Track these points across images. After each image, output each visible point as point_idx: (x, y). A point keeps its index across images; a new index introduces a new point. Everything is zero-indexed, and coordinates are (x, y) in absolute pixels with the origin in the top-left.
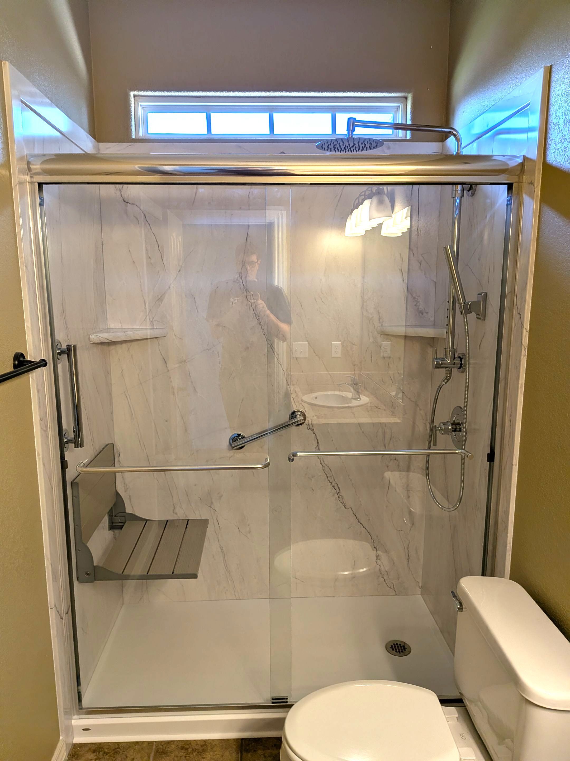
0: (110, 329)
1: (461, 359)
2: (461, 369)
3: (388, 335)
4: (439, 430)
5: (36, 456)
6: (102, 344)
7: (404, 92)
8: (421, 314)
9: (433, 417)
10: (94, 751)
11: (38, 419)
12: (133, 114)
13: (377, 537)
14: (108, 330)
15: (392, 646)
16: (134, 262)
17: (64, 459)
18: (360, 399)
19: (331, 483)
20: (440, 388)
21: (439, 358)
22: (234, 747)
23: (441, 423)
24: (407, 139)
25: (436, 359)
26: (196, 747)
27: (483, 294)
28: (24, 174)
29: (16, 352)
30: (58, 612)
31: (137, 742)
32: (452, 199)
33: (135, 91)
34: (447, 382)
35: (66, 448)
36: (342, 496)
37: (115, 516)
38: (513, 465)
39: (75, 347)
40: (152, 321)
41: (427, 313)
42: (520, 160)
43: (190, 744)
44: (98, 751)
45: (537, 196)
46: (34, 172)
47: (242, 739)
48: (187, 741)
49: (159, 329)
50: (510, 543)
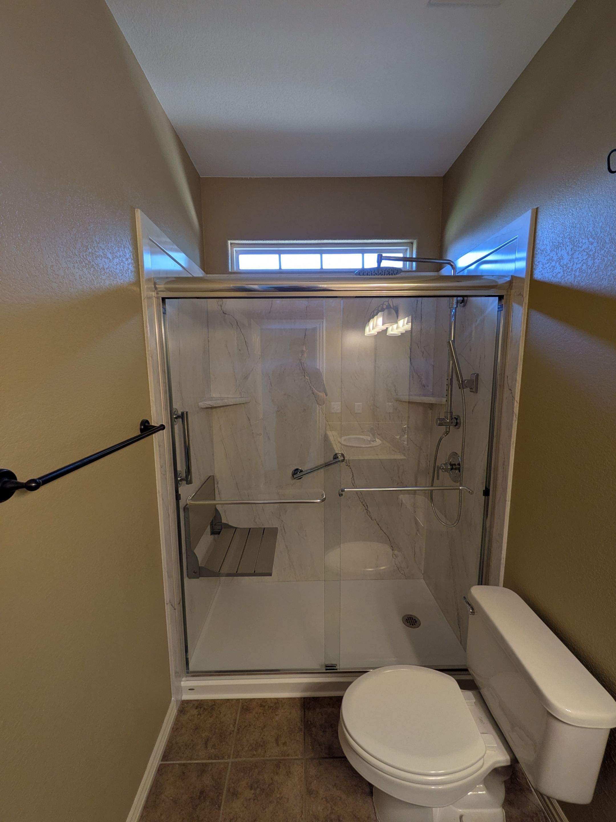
0: (212, 397)
1: (457, 419)
2: (457, 426)
3: (401, 401)
4: (441, 469)
5: (157, 494)
6: (207, 408)
7: (411, 239)
8: (423, 387)
9: (436, 459)
10: (197, 708)
11: (159, 466)
12: (230, 255)
13: (393, 539)
14: (211, 399)
15: (407, 619)
16: (229, 353)
17: (178, 493)
18: (376, 441)
19: (362, 502)
20: (440, 441)
21: (441, 419)
22: (299, 705)
23: (442, 464)
24: (413, 270)
25: (439, 419)
26: (271, 705)
27: (475, 375)
28: (151, 291)
29: (142, 419)
30: (172, 605)
31: (228, 700)
32: (450, 309)
33: (231, 240)
34: (447, 435)
35: (180, 484)
36: (369, 511)
37: (215, 525)
38: (506, 501)
39: (187, 413)
40: (240, 392)
41: (428, 386)
42: (508, 279)
43: (267, 702)
44: (200, 707)
45: (526, 304)
46: (159, 289)
47: (304, 698)
48: (264, 699)
49: (245, 397)
50: (503, 558)
